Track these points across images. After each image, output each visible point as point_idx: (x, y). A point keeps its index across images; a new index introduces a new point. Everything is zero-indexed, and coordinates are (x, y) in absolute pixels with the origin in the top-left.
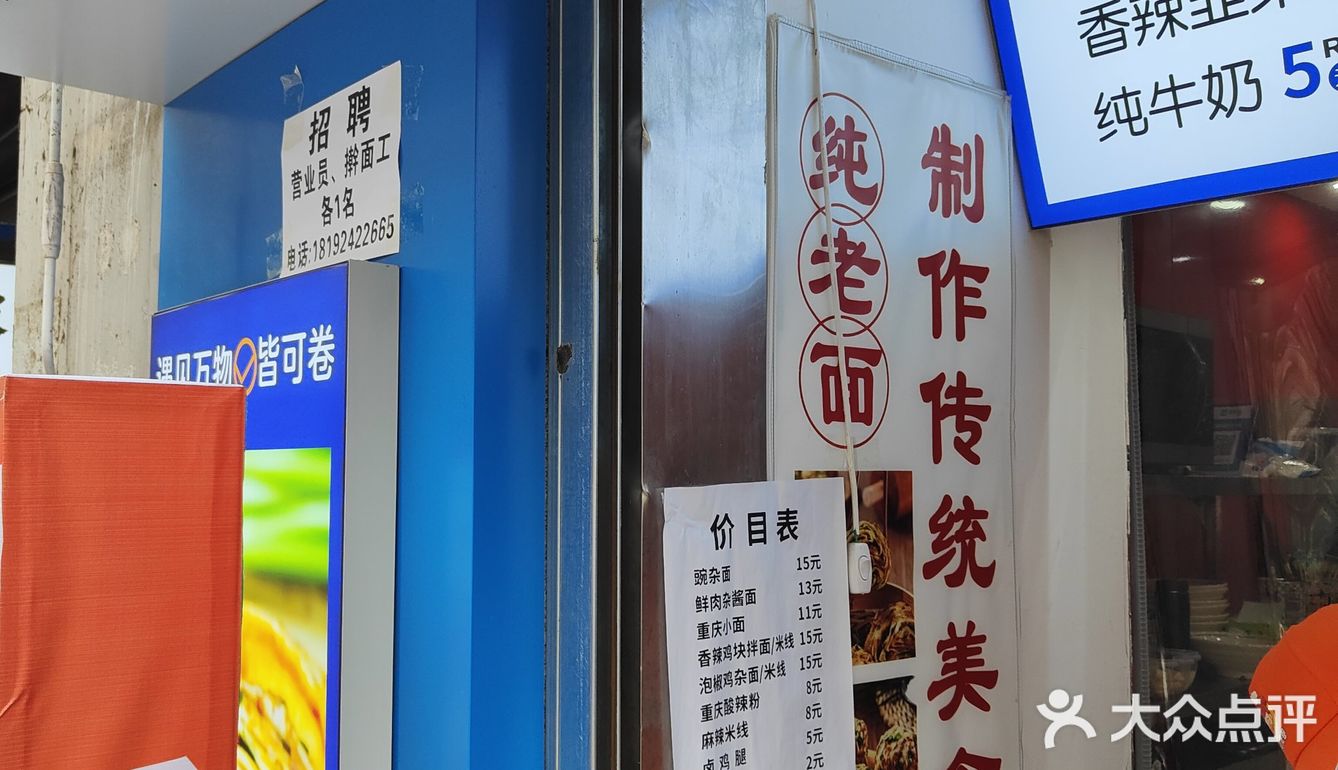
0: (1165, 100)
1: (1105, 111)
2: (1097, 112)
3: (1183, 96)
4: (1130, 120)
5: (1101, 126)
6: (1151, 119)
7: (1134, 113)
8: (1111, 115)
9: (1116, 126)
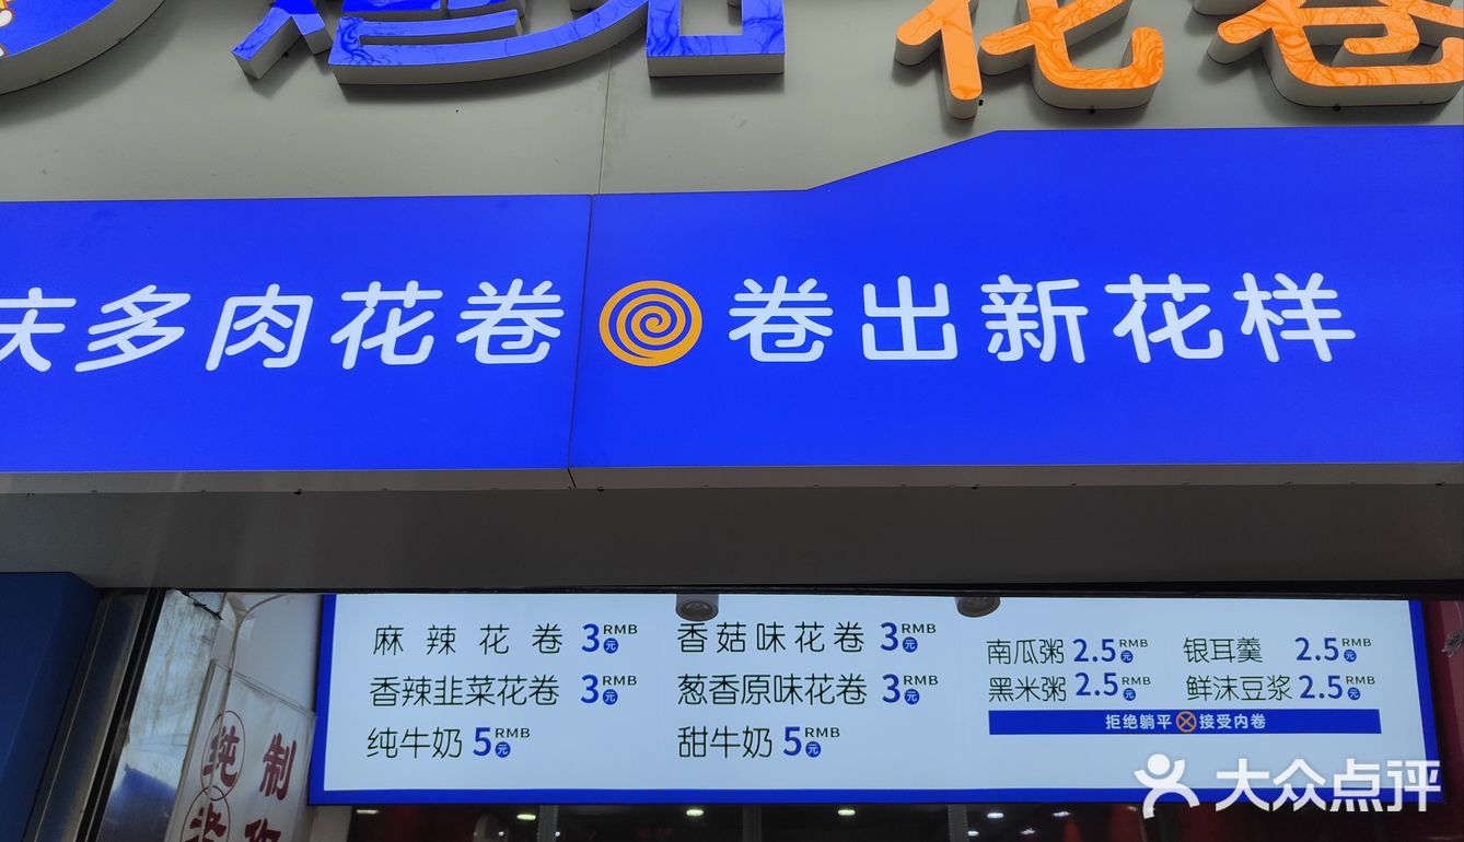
0: (410, 741)
1: (374, 739)
2: (370, 738)
3: (421, 741)
4: (388, 748)
5: (370, 748)
6: (400, 749)
7: (391, 745)
8: (377, 742)
9: (379, 749)
